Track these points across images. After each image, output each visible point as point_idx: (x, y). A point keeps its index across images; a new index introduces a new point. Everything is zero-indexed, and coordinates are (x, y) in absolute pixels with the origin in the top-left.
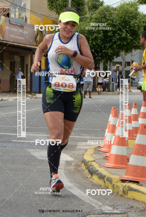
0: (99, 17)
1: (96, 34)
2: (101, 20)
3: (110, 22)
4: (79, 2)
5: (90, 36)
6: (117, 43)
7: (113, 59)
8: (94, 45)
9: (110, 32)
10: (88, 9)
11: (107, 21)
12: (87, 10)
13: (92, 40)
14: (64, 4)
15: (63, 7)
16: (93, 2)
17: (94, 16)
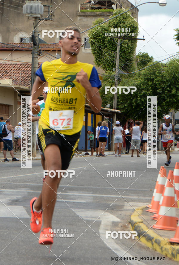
0: (148, 73)
1: (145, 90)
2: (150, 76)
3: (159, 78)
4: (127, 58)
5: (138, 93)
6: (166, 100)
7: (163, 116)
8: (142, 102)
9: (160, 89)
10: (136, 65)
11: (157, 78)
12: (135, 66)
13: (141, 97)
14: (112, 59)
15: (110, 63)
16: (141, 58)
17: (143, 72)
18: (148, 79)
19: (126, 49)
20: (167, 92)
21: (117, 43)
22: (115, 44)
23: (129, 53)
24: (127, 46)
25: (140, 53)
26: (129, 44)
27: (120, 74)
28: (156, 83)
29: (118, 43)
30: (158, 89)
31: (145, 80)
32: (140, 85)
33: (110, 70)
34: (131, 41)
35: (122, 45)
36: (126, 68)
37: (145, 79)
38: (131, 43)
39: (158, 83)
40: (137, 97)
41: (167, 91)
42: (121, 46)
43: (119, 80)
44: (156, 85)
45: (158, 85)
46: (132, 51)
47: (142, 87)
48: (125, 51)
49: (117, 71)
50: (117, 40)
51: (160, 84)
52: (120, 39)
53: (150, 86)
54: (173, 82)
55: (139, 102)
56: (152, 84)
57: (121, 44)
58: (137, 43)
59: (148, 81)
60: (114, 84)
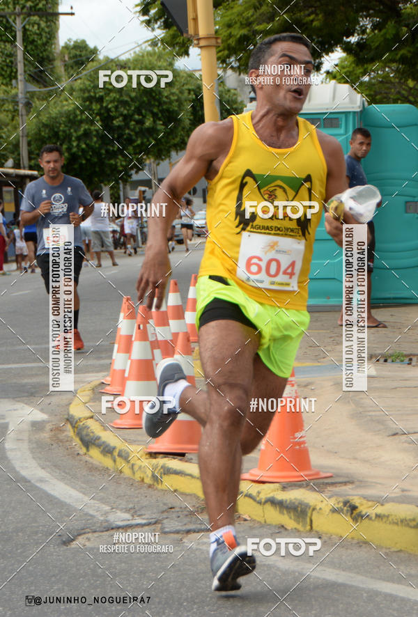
0: (90, 86)
1: (87, 123)
2: (95, 93)
3: (114, 95)
4: (41, 55)
5: (72, 131)
6: (135, 141)
7: (130, 176)
8: (83, 150)
9: (118, 118)
10: (62, 69)
11: (109, 94)
12: (61, 71)
13: (78, 139)
14: (8, 61)
15: (5, 68)
16: (73, 52)
17: (78, 84)
18: (90, 99)
19: (36, 36)
20: (134, 125)
21: (16, 24)
22: (12, 26)
23: (45, 44)
24: (38, 29)
25: (69, 40)
26: (43, 24)
27: (28, 92)
28: (110, 106)
29: (18, 26)
30: (114, 118)
31: (85, 102)
32: (75, 113)
33: (6, 85)
34: (47, 18)
35: (27, 27)
36: (41, 77)
37: (85, 100)
38: (46, 22)
39: (113, 107)
40: (70, 140)
41: (134, 121)
42: (25, 30)
43: (28, 105)
44: (108, 110)
45: (113, 109)
46: (50, 39)
47: (79, 117)
48: (33, 41)
49: (21, 86)
50: (15, 19)
51: (116, 107)
52: (22, 17)
53: (97, 114)
54: (144, 102)
55: (74, 150)
56: (100, 109)
57: (24, 27)
58: (58, 21)
59: (91, 103)
60: (18, 114)
